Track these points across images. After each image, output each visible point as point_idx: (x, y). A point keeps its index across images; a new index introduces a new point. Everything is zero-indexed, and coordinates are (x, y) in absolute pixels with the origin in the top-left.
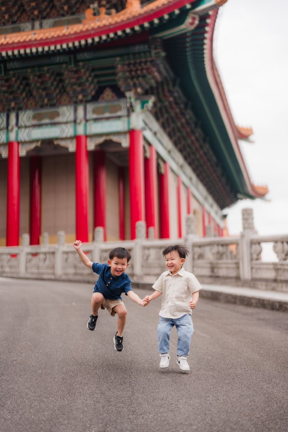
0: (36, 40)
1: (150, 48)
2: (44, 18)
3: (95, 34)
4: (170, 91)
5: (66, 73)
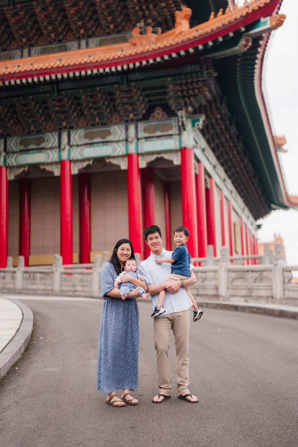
0: (91, 62)
1: (201, 68)
2: (90, 36)
3: (150, 57)
4: (217, 108)
5: (118, 92)
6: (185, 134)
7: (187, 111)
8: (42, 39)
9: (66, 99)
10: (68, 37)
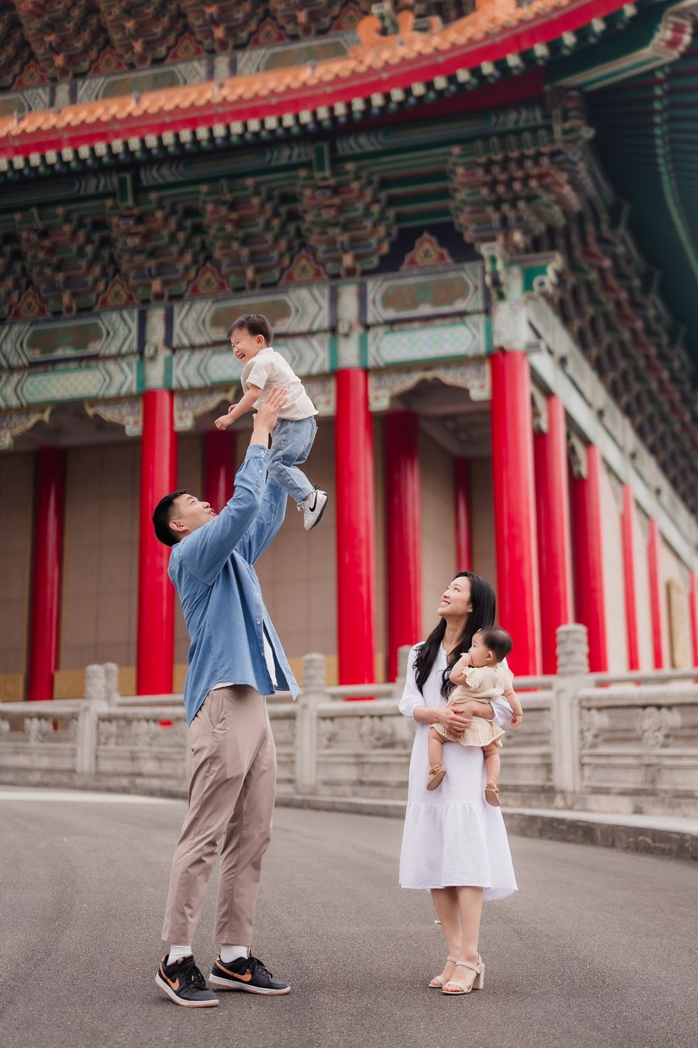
0: (225, 102)
1: (547, 116)
2: (241, 47)
3: (393, 82)
4: (601, 240)
5: (308, 192)
6: (502, 312)
7: (509, 244)
8: (108, 56)
9: (159, 215)
10: (180, 51)
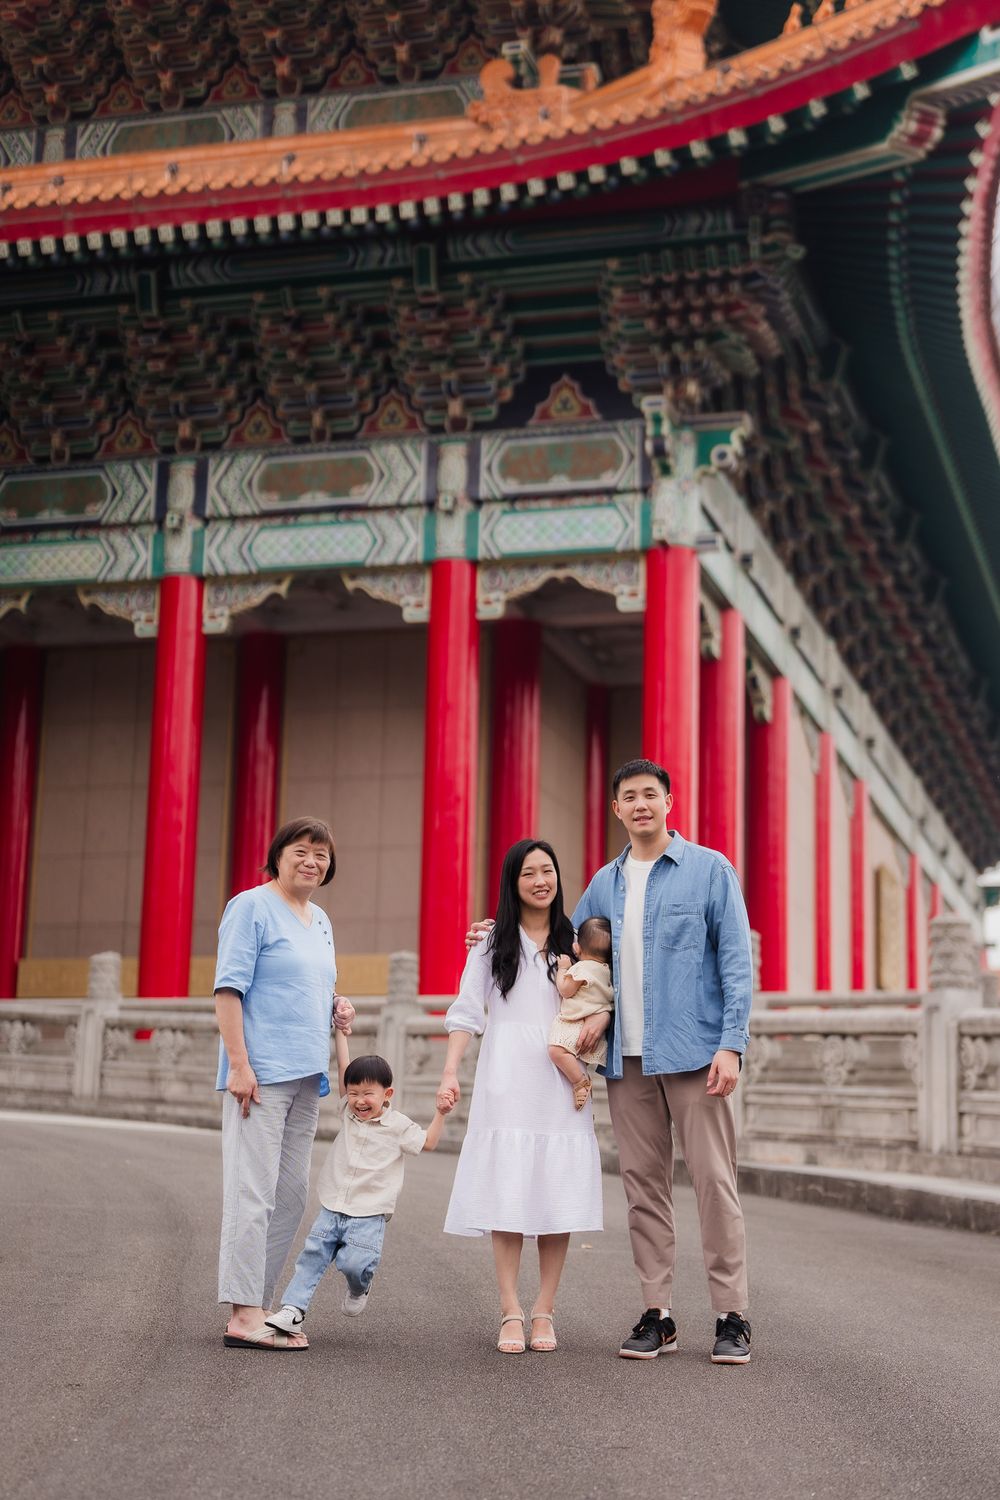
0: (295, 182)
1: (741, 225)
2: (313, 90)
3: (532, 169)
4: (807, 394)
5: (404, 311)
6: (666, 492)
7: (679, 398)
8: (122, 91)
9: (194, 330)
10: (226, 90)
